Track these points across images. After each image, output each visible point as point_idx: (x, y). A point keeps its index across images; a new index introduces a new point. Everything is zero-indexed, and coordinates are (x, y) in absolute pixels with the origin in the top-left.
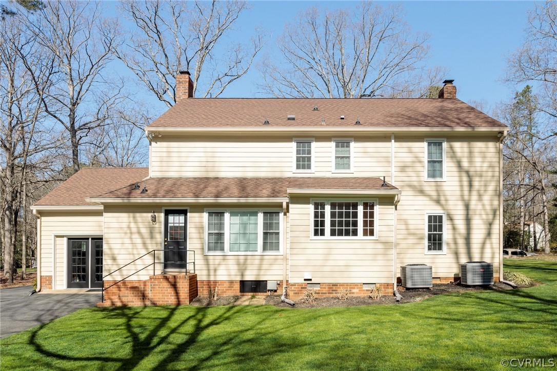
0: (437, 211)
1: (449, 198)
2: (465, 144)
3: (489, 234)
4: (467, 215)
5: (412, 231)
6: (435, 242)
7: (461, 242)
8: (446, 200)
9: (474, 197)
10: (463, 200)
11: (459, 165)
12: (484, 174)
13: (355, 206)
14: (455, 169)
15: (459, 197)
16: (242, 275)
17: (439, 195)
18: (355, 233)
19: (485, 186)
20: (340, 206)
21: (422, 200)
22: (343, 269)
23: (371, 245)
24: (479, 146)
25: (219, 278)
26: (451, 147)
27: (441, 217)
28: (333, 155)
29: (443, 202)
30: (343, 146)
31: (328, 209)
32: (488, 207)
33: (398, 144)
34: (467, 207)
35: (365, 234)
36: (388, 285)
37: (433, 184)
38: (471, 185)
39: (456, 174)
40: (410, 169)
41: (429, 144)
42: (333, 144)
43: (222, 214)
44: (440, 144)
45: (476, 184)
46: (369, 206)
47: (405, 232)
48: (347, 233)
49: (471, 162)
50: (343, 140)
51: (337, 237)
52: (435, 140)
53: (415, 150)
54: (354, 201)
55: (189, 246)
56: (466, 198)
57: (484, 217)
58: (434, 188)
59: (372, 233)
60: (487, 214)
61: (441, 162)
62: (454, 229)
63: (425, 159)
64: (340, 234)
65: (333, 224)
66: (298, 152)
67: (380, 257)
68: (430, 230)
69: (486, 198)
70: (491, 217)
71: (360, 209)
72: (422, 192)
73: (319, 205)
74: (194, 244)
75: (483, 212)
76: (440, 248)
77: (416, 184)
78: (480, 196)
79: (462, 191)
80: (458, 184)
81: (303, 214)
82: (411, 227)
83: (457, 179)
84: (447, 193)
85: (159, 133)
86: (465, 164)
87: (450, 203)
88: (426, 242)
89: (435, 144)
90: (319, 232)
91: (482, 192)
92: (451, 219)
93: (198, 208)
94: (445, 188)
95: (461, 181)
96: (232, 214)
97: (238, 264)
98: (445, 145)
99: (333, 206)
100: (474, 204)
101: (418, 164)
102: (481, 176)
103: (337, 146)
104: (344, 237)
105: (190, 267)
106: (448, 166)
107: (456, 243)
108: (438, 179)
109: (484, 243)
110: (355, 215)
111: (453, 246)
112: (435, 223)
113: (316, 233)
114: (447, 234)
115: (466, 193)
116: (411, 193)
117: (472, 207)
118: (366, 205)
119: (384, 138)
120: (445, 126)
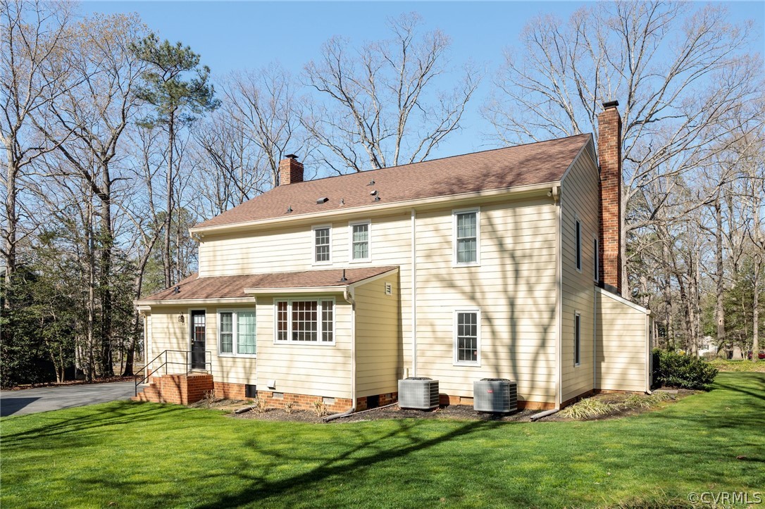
0: (469, 307)
1: (486, 289)
2: (509, 212)
3: (543, 344)
4: (513, 312)
5: (439, 335)
6: (467, 350)
7: (503, 353)
8: (483, 292)
9: (523, 287)
10: (505, 291)
11: (501, 245)
12: (536, 253)
13: (315, 304)
14: (495, 248)
15: (500, 288)
16: (248, 379)
17: (473, 286)
18: (315, 338)
19: (538, 270)
20: (301, 304)
21: (452, 294)
22: (303, 378)
23: (330, 353)
24: (528, 212)
25: (232, 381)
26: (489, 219)
27: (474, 315)
28: (350, 242)
29: (478, 295)
30: (361, 230)
31: (290, 309)
32: (541, 301)
33: (420, 222)
34: (512, 304)
35: (324, 339)
36: (347, 400)
37: (465, 270)
38: (517, 272)
39: (496, 255)
40: (438, 252)
41: (460, 217)
42: (350, 229)
43: (230, 314)
44: (473, 215)
45: (525, 268)
46: (327, 305)
47: (430, 335)
48: (308, 338)
49: (516, 237)
50: (360, 224)
51: (298, 342)
52: (465, 212)
53: (441, 227)
54: (311, 300)
55: (207, 347)
56: (511, 288)
57: (536, 315)
58: (466, 276)
60: (540, 312)
61: (474, 240)
62: (493, 333)
63: (454, 239)
64: (301, 339)
65: (295, 326)
66: (317, 241)
67: (339, 367)
68: (460, 332)
69: (540, 292)
70: (546, 315)
71: (319, 309)
72: (451, 285)
73: (282, 306)
74: (212, 345)
75: (534, 308)
76: (475, 358)
77: (443, 271)
78: (530, 290)
79: (504, 278)
80: (498, 268)
81: (267, 315)
82: (437, 328)
83: (498, 261)
84: (483, 282)
86: (509, 242)
87: (488, 295)
88: (455, 351)
89: (467, 215)
90: (282, 336)
91: (533, 280)
92: (489, 319)
93: (213, 308)
94: (480, 276)
95: (503, 265)
96: (239, 314)
97: (245, 367)
98: (479, 216)
99: (295, 305)
100: (522, 299)
101: (446, 246)
102: (531, 256)
103: (355, 230)
104: (305, 342)
106: (485, 248)
107: (495, 353)
108: (472, 264)
109: (537, 354)
110: (315, 315)
111: (491, 355)
112: (467, 324)
113: (280, 338)
114: (483, 341)
115: (511, 281)
116: (438, 284)
117: (519, 302)
118: (325, 305)
119: (403, 215)
120: (478, 189)
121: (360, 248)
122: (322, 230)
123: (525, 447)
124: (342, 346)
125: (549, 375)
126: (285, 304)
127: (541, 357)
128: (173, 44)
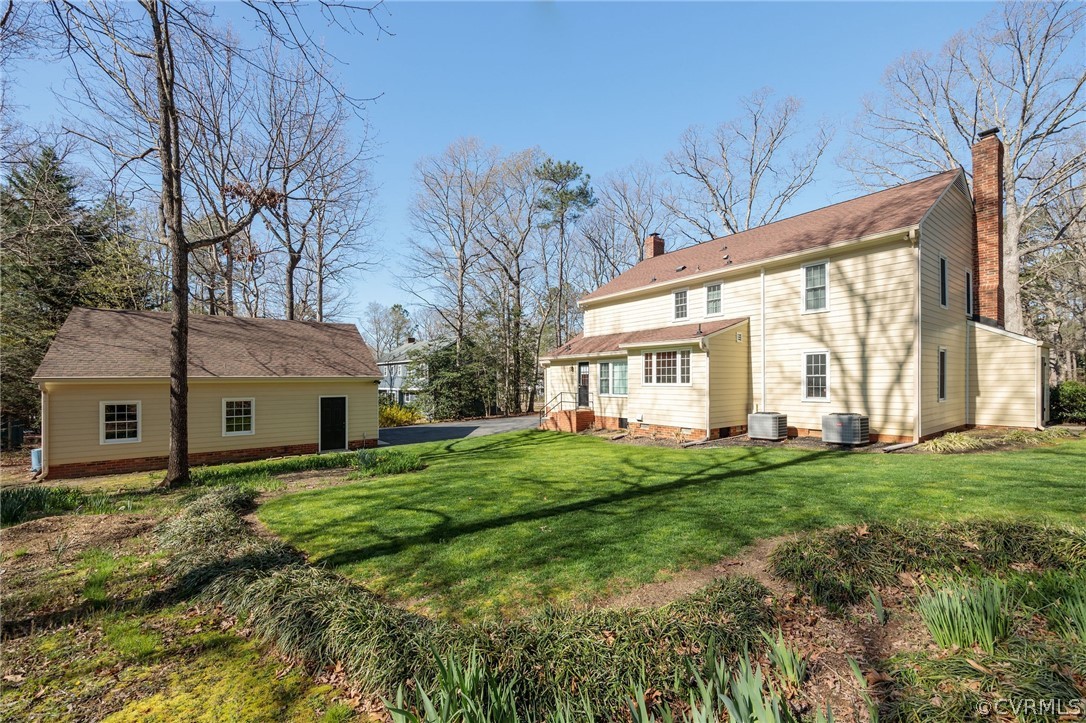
0: (818, 349)
1: (835, 332)
2: (860, 260)
3: (898, 379)
4: (864, 351)
5: (788, 375)
6: (816, 387)
7: (854, 389)
8: (832, 335)
9: (875, 328)
10: (856, 333)
11: (851, 289)
12: (890, 294)
13: (675, 354)
14: (845, 294)
15: (851, 330)
16: (621, 414)
17: (821, 330)
18: (675, 381)
19: (892, 310)
20: (664, 354)
21: (800, 338)
22: (665, 413)
23: (687, 392)
24: (881, 258)
25: (607, 415)
26: (839, 268)
27: (824, 357)
28: (705, 300)
29: (827, 338)
30: (714, 290)
31: (654, 358)
32: (897, 341)
33: (769, 277)
34: (863, 343)
35: (683, 381)
36: (702, 431)
37: (814, 316)
38: (868, 314)
39: (847, 300)
40: (786, 303)
41: (808, 269)
42: (704, 290)
43: (607, 364)
44: (822, 267)
45: (878, 310)
46: (685, 354)
47: (779, 375)
48: (669, 381)
49: (868, 281)
50: (713, 285)
51: (661, 384)
52: (814, 265)
53: (789, 280)
54: (672, 350)
55: (590, 390)
56: (861, 329)
57: (890, 353)
58: (815, 322)
59: (688, 381)
60: (895, 350)
61: (824, 288)
62: (843, 371)
63: (802, 289)
64: (664, 381)
65: (658, 372)
66: (677, 302)
67: (695, 404)
68: (809, 371)
69: (894, 331)
70: (901, 354)
71: (679, 357)
72: (799, 329)
73: (648, 356)
74: (593, 387)
75: (887, 347)
76: (824, 395)
77: (791, 319)
78: (884, 328)
79: (855, 320)
80: (849, 312)
81: (636, 363)
82: (786, 369)
83: (848, 306)
84: (832, 326)
85: (587, 304)
86: (860, 287)
87: (837, 338)
88: (804, 388)
89: (815, 267)
90: (648, 380)
91: (887, 320)
92: (838, 359)
93: (594, 360)
94: (829, 320)
95: (853, 308)
96: (614, 364)
97: (618, 405)
98: (829, 267)
99: (658, 355)
100: (874, 337)
101: (794, 296)
102: (884, 298)
103: (709, 290)
104: (667, 384)
105: (590, 405)
106: (834, 294)
107: (845, 389)
108: (821, 310)
109: (891, 390)
110: (675, 362)
111: (841, 392)
112: (816, 364)
113: (646, 381)
114: (832, 377)
115: (861, 323)
116: (786, 330)
117: (871, 341)
118: (683, 354)
119: (754, 273)
120: (826, 243)
121: (714, 305)
122: (680, 293)
123: (872, 474)
124: (697, 387)
125: (905, 409)
126: (651, 355)
127: (896, 393)
128: (564, 163)
